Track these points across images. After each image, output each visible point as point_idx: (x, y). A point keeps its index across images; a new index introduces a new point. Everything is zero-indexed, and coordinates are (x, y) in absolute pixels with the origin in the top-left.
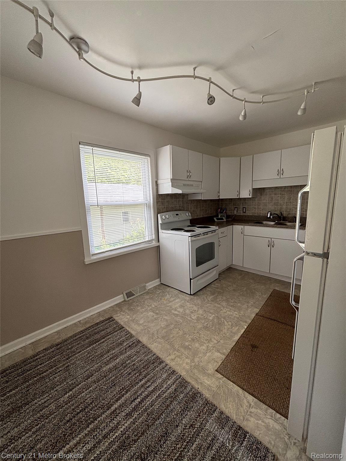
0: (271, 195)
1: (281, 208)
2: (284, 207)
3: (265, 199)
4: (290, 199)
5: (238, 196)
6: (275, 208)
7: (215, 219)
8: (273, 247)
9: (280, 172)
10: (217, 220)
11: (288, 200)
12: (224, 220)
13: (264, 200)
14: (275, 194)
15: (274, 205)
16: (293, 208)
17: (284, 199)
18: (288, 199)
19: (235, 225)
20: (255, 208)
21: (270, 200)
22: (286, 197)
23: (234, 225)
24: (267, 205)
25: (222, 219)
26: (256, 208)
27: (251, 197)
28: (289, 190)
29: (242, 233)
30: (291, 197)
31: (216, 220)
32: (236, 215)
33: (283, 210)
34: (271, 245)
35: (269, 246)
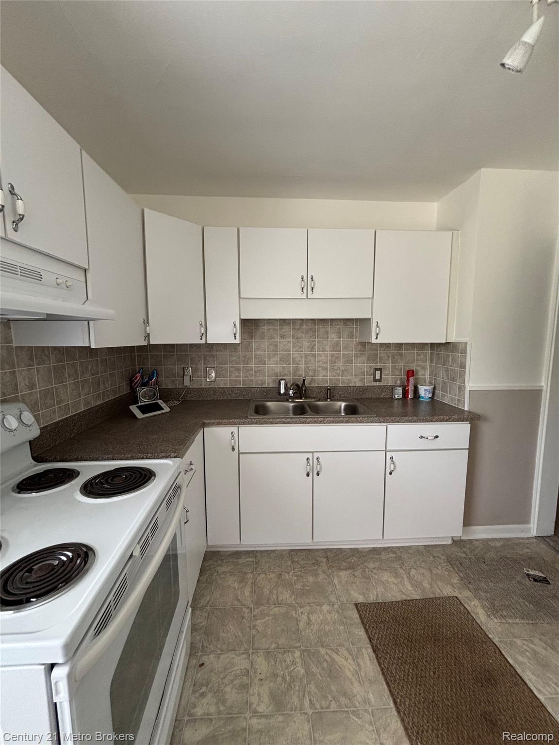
0: (273, 338)
1: (296, 370)
2: (302, 366)
3: (261, 346)
4: (313, 348)
5: (204, 337)
6: (284, 368)
7: (134, 409)
8: (318, 474)
9: (307, 284)
10: (144, 413)
11: (310, 349)
12: (163, 409)
13: (258, 349)
14: (282, 337)
15: (281, 361)
16: (319, 369)
17: (301, 347)
18: (308, 347)
19: (213, 424)
20: (238, 370)
21: (273, 351)
22: (305, 344)
23: (208, 425)
24: (265, 361)
25: (159, 408)
26: (240, 370)
27: (238, 341)
28: (310, 329)
29: (233, 449)
30: (314, 343)
31: (139, 415)
32: (188, 390)
33: (300, 373)
34: (313, 471)
35: (308, 475)
